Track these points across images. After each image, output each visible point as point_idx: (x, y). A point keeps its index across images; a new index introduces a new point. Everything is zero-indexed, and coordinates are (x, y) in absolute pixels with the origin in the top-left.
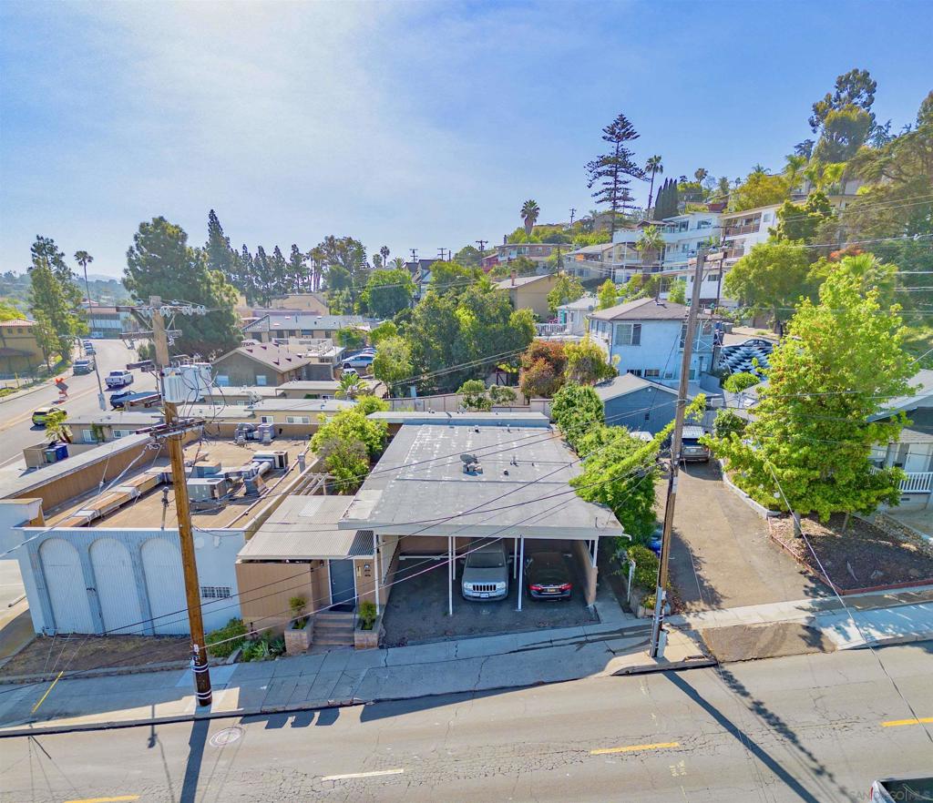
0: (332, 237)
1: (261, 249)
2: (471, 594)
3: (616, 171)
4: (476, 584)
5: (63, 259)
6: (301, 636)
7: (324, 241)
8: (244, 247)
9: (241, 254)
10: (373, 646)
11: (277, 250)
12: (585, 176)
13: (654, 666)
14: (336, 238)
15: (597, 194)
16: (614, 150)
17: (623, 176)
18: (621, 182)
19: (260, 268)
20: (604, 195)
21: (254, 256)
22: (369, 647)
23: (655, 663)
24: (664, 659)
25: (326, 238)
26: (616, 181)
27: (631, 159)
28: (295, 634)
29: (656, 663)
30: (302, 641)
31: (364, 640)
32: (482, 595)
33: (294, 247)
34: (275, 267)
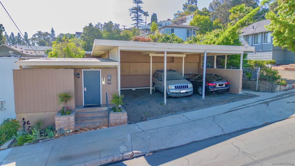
0: (40, 32)
1: (12, 34)
2: (174, 91)
3: (137, 12)
4: (177, 85)
6: (69, 119)
7: (37, 33)
8: (6, 33)
10: (124, 123)
11: (19, 34)
12: (129, 13)
14: (41, 32)
15: (132, 18)
16: (137, 6)
17: (139, 14)
18: (139, 15)
19: (11, 39)
20: (135, 18)
21: (9, 36)
22: (121, 124)
25: (38, 32)
26: (138, 15)
27: (142, 9)
28: (64, 119)
30: (69, 124)
31: (117, 119)
32: (182, 91)
33: (26, 33)
34: (17, 39)
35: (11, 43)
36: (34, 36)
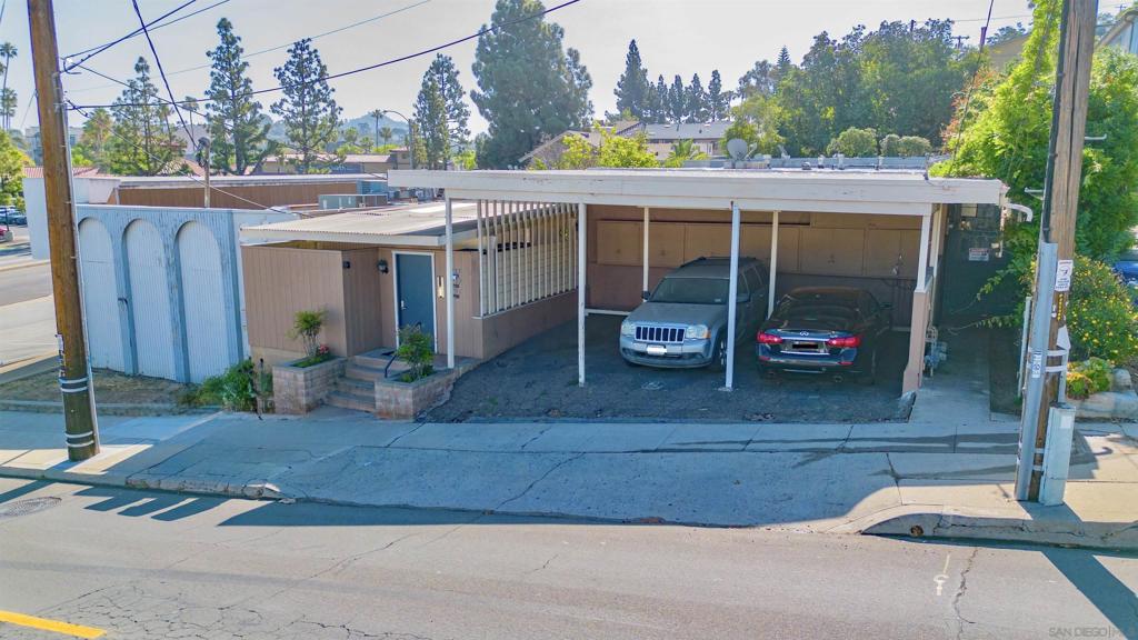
1: (678, 79)
2: (630, 346)
4: (643, 325)
5: (458, 78)
6: (295, 377)
7: (754, 68)
8: (661, 78)
9: (656, 85)
10: (405, 417)
11: (696, 79)
13: (1018, 526)
14: (768, 62)
19: (674, 101)
21: (669, 87)
22: (397, 415)
23: (1022, 514)
24: (1062, 509)
28: (287, 375)
29: (1028, 517)
30: (296, 391)
31: (389, 401)
32: (651, 350)
33: (715, 73)
34: (691, 98)
35: (672, 113)
36: (745, 79)
